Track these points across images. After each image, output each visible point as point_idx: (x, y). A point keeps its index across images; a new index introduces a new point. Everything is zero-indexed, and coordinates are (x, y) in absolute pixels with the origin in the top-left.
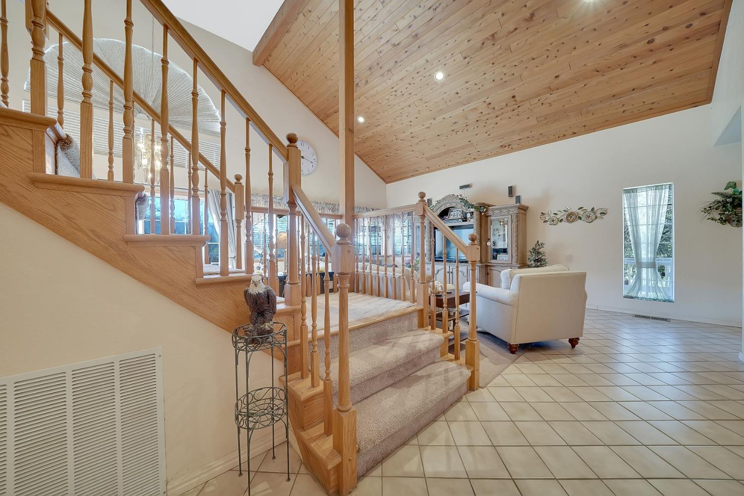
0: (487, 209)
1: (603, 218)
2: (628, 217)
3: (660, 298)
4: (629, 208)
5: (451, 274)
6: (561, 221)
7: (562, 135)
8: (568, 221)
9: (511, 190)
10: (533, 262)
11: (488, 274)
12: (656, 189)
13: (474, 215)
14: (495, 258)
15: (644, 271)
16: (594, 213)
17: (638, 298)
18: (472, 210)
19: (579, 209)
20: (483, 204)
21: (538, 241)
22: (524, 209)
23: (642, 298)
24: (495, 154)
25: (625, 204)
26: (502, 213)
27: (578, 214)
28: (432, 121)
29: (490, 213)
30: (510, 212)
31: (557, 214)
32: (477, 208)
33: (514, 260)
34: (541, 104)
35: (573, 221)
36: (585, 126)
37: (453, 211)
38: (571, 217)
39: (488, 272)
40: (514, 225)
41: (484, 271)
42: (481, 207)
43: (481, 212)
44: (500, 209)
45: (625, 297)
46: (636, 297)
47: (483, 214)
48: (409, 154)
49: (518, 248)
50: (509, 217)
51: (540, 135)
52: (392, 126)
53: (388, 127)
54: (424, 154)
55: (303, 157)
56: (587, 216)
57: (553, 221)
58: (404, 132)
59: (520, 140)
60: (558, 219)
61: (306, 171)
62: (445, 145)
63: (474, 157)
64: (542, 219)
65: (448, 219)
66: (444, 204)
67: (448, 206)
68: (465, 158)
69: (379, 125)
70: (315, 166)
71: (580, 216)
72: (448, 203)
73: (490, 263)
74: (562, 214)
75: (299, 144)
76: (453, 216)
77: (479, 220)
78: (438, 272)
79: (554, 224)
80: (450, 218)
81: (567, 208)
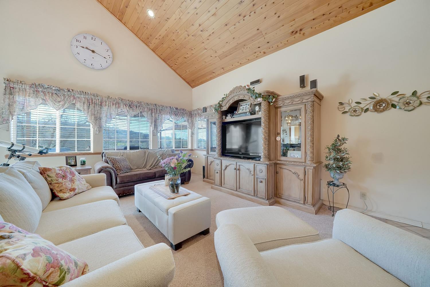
0: (277, 99)
5: (238, 171)
6: (367, 110)
8: (376, 111)
9: (303, 80)
10: (332, 162)
11: (277, 173)
13: (262, 106)
14: (285, 154)
16: (418, 98)
18: (260, 100)
19: (392, 94)
20: (272, 93)
21: (338, 136)
22: (319, 97)
24: (286, 44)
26: (294, 103)
27: (390, 100)
29: (280, 103)
30: (304, 101)
31: (360, 103)
32: (266, 98)
33: (309, 158)
35: (384, 110)
37: (242, 106)
38: (381, 105)
39: (278, 170)
40: (309, 116)
41: (272, 169)
42: (269, 96)
43: (269, 102)
47: (271, 104)
48: (203, 52)
49: (313, 144)
50: (303, 106)
51: (339, 8)
52: (180, 18)
53: (176, 20)
54: (216, 52)
55: (93, 51)
56: (405, 103)
57: (355, 111)
58: (193, 25)
59: (314, 19)
60: (362, 109)
61: (97, 66)
62: (234, 38)
63: (263, 51)
64: (340, 110)
65: (237, 113)
66: (233, 97)
67: (236, 99)
68: (255, 53)
69: (168, 18)
70: (109, 62)
71: (394, 103)
72: (236, 95)
73: (280, 160)
74: (368, 102)
75: (89, 38)
76: (242, 110)
77: (267, 111)
78: (226, 168)
79: (357, 114)
80: (239, 113)
81: (374, 94)
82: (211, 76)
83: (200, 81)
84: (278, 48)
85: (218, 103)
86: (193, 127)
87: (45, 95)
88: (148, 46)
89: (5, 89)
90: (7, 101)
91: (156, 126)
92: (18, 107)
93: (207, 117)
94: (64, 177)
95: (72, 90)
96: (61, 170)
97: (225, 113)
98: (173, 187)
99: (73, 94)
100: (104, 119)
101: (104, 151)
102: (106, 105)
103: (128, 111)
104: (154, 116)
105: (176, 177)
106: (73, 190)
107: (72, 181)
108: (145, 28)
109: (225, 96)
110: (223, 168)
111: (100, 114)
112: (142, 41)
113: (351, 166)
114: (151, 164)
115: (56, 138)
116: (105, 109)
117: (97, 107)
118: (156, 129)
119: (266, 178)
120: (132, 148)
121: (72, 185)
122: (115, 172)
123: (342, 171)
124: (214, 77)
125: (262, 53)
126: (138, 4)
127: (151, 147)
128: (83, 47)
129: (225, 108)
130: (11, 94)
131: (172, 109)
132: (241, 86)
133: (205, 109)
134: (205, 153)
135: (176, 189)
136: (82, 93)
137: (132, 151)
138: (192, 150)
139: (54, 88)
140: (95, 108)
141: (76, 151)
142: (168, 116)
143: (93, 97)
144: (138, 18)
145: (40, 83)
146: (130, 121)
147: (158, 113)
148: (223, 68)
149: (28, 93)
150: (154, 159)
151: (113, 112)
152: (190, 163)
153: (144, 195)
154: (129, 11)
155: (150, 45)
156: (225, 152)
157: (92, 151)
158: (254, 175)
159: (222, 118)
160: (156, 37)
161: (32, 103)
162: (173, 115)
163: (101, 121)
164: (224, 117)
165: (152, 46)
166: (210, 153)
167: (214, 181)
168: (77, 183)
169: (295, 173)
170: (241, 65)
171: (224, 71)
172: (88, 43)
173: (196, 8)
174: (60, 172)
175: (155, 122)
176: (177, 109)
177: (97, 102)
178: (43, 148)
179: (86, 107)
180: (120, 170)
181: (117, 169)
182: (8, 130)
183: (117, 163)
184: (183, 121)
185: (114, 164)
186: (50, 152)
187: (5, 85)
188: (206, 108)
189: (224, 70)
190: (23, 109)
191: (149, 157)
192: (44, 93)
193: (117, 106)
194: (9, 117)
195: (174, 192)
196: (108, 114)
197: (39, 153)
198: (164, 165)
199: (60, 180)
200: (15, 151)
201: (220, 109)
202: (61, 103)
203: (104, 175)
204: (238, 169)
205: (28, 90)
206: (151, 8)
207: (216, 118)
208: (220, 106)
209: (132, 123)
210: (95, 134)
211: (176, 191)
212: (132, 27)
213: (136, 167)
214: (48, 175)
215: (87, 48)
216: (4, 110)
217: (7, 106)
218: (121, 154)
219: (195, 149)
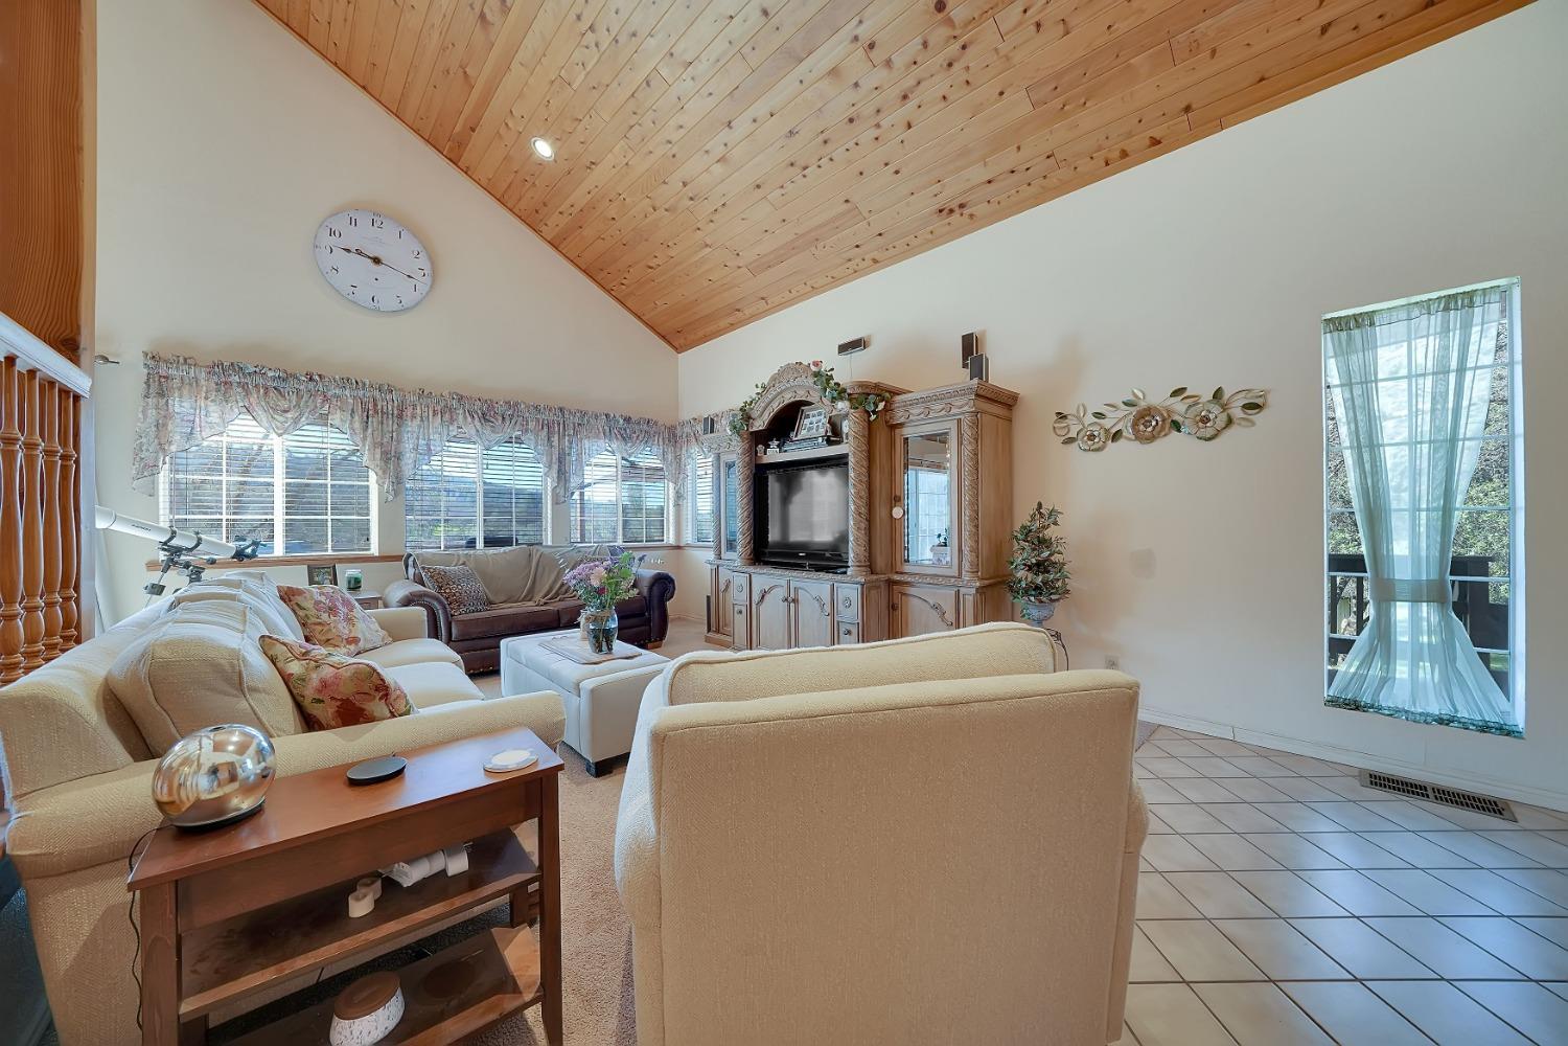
0: (889, 403)
1: (1253, 424)
2: (1340, 413)
3: (1463, 713)
4: (1348, 384)
5: (792, 606)
6: (1116, 436)
7: (1117, 154)
8: (1140, 437)
9: (970, 347)
10: (1023, 572)
11: (893, 608)
12: (1447, 309)
13: (851, 425)
15: (1402, 611)
16: (1224, 407)
17: (1378, 709)
18: (844, 405)
19: (1172, 395)
20: (877, 386)
21: (1040, 505)
22: (1003, 403)
23: (1394, 713)
24: (929, 241)
25: (1332, 372)
26: (931, 415)
27: (1168, 411)
28: (725, 135)
29: (899, 416)
30: (954, 411)
31: (1104, 416)
32: (858, 401)
33: (966, 566)
34: (1033, 28)
35: (1152, 438)
36: (1188, 109)
37: (808, 417)
38: (1150, 423)
39: (895, 601)
40: (967, 449)
41: (878, 596)
42: (868, 395)
43: (867, 413)
44: (924, 400)
45: (1333, 702)
46: (1372, 707)
47: (873, 417)
48: (701, 255)
49: (977, 526)
50: (953, 426)
51: (1048, 157)
52: (627, 164)
53: (618, 168)
54: (738, 255)
55: (377, 261)
56: (1198, 418)
57: (1092, 437)
58: (664, 182)
59: (989, 182)
60: (1107, 431)
61: (388, 302)
62: (784, 221)
63: (872, 255)
64: (1059, 432)
65: (794, 439)
66: (779, 394)
67: (788, 398)
68: (850, 260)
69: (593, 163)
70: (423, 288)
71: (1176, 418)
72: (787, 389)
73: (902, 573)
74: (1120, 414)
75: (364, 221)
76: (808, 431)
77: (863, 436)
78: (763, 596)
79: (1096, 446)
80: (799, 437)
81: (1134, 394)
82: (730, 320)
83: (700, 334)
84: (910, 251)
85: (741, 409)
86: (682, 476)
87: (248, 393)
88: (537, 232)
89: (147, 383)
90: (152, 413)
91: (562, 475)
92: (178, 430)
93: (715, 446)
94: (332, 610)
95: (320, 376)
96: (323, 594)
97: (760, 439)
98: (596, 637)
99: (321, 389)
100: (409, 458)
101: (409, 551)
102: (414, 417)
103: (478, 431)
104: (556, 443)
105: (606, 613)
106: (354, 640)
107: (349, 620)
108: (528, 185)
109: (759, 390)
110: (756, 598)
111: (399, 441)
112: (520, 217)
113: (1072, 584)
114: (547, 587)
115: (272, 514)
116: (412, 426)
117: (391, 422)
118: (562, 484)
119: (860, 621)
120: (490, 542)
121: (350, 631)
122: (444, 608)
123: (1044, 599)
124: (740, 322)
125: (868, 262)
126: (506, 124)
127: (548, 540)
128: (348, 251)
129: (760, 425)
130: (161, 394)
131: (612, 423)
132: (801, 363)
133: (710, 425)
134: (711, 555)
135: (604, 644)
136: (345, 382)
137: (492, 551)
138: (678, 547)
139: (270, 374)
140: (385, 426)
141: (330, 552)
142: (603, 443)
143: (377, 393)
144: (507, 158)
145: (235, 361)
146: (485, 461)
147: (569, 435)
148: (763, 299)
149: (204, 388)
150: (556, 573)
151: (437, 436)
152: (664, 585)
153: (524, 661)
154: (478, 139)
155: (544, 228)
156: (763, 552)
157: (374, 550)
158: (832, 614)
159: (756, 452)
160: (560, 210)
161: (214, 417)
162: (617, 439)
163: (403, 463)
164: (761, 447)
165: (549, 232)
166: (726, 555)
167: (729, 639)
168: (360, 625)
169: (935, 607)
170: (815, 290)
171: (767, 307)
172: (363, 235)
173: (669, 142)
174: (323, 599)
175: (560, 462)
176: (628, 420)
177: (390, 408)
178: (247, 543)
179: (357, 425)
180: (460, 603)
181: (454, 601)
182: (153, 494)
183: (450, 583)
184: (648, 457)
185: (440, 588)
186: (261, 555)
187: (146, 371)
188: (712, 420)
189: (767, 305)
190: (191, 433)
191: (540, 569)
192: (244, 386)
193: (447, 416)
194: (157, 459)
195: (599, 649)
196: (422, 442)
197: (233, 558)
198: (574, 582)
199: (325, 616)
200: (178, 550)
201: (747, 425)
202: (289, 415)
203: (420, 612)
204: (792, 601)
205: (203, 382)
206: (542, 136)
207: (736, 452)
208: (747, 418)
209: (490, 467)
210: (383, 503)
211: (604, 647)
212: (490, 180)
213: (503, 598)
214: (298, 605)
215: (358, 252)
216: (144, 440)
217: (154, 429)
218: (458, 561)
219: (688, 546)
